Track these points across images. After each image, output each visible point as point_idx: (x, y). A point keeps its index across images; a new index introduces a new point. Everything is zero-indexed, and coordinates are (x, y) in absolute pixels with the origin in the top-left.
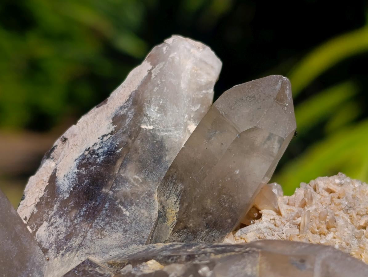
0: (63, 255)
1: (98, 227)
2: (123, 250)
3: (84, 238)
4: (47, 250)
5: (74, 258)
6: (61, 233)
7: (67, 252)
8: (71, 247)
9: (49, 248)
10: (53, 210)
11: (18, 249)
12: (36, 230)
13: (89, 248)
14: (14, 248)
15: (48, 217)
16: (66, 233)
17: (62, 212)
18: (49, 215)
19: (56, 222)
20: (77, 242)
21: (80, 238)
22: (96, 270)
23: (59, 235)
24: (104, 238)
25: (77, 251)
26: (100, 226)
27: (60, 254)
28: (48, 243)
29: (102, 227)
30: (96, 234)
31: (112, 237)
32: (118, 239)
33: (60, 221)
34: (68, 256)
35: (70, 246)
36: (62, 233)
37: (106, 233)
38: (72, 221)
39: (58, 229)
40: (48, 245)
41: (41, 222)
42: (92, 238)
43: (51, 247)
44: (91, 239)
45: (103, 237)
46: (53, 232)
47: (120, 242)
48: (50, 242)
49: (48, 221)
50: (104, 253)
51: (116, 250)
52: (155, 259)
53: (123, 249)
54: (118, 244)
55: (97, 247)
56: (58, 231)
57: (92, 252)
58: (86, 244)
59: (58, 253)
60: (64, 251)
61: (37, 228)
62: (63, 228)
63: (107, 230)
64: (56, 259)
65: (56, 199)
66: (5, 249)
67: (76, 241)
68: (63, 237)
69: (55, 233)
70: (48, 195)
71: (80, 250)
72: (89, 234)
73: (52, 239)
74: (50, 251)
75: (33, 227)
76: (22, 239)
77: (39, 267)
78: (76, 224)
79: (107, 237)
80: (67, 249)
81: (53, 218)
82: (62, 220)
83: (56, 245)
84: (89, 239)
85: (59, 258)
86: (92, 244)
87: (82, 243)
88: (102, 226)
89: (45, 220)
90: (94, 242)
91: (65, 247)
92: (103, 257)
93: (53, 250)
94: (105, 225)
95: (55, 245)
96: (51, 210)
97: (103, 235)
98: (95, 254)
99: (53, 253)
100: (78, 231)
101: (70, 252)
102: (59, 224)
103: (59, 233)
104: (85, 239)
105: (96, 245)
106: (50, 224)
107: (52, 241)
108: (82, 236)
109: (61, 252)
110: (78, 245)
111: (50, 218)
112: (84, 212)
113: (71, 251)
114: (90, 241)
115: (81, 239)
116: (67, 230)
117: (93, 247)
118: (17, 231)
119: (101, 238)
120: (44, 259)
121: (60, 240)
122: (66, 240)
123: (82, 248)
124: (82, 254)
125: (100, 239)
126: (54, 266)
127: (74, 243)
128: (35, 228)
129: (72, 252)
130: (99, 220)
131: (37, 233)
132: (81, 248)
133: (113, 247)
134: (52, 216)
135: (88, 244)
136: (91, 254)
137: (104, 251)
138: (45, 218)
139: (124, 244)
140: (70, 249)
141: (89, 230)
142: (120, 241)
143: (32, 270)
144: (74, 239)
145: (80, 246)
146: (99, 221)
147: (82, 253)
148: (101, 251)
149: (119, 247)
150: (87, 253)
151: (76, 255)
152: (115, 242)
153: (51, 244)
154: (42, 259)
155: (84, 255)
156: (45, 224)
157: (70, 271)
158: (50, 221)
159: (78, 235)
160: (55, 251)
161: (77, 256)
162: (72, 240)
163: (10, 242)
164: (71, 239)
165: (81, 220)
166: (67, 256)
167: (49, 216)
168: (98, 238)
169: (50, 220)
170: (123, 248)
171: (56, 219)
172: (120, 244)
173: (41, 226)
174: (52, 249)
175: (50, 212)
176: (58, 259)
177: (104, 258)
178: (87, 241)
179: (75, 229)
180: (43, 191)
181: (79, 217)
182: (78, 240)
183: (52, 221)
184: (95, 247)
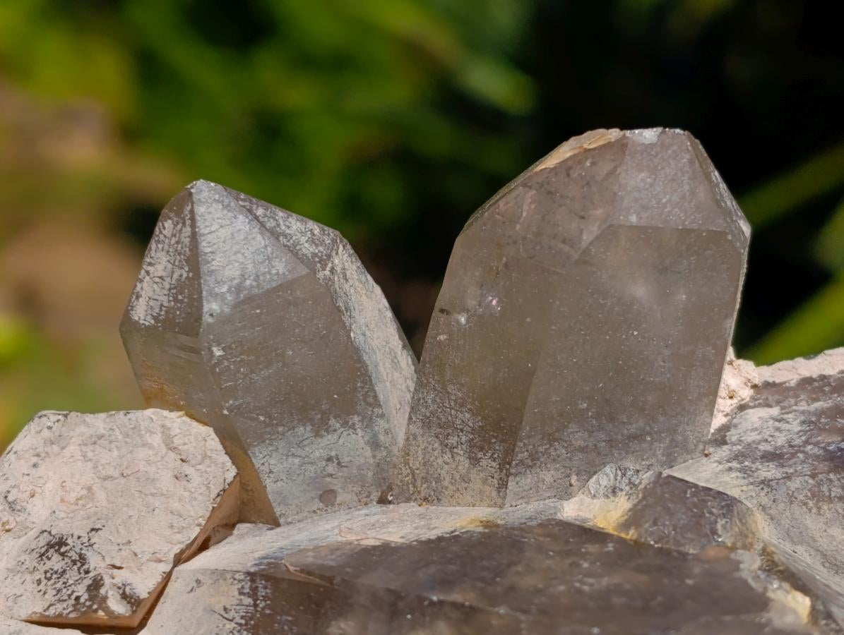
0: (730, 469)
1: (825, 488)
2: (822, 567)
3: (784, 478)
4: (725, 443)
5: (735, 487)
6: (770, 442)
7: (740, 472)
8: (753, 472)
9: (732, 443)
10: (809, 405)
11: (668, 379)
12: (754, 407)
13: (774, 501)
14: (663, 370)
15: (790, 407)
16: (776, 448)
17: (813, 419)
18: (796, 405)
19: (788, 422)
20: (768, 473)
21: (779, 473)
22: (719, 520)
23: (766, 441)
24: (814, 516)
25: (752, 484)
26: (830, 491)
27: (730, 465)
28: (738, 436)
29: (830, 494)
30: (809, 494)
31: (827, 528)
32: (835, 543)
33: (796, 427)
34: (732, 478)
35: (753, 469)
36: (773, 443)
37: (828, 511)
38: (807, 442)
39: (777, 434)
40: (734, 439)
41: (774, 404)
42: (795, 494)
43: (735, 445)
44: (793, 492)
45: (814, 510)
46: (764, 431)
47: (832, 551)
48: (742, 439)
49: (783, 412)
50: (787, 534)
51: (813, 553)
52: (812, 601)
53: (824, 566)
54: (826, 550)
55: (788, 514)
56: (771, 436)
57: (773, 512)
58: (776, 490)
59: (728, 461)
60: (738, 466)
61: (759, 405)
62: (784, 438)
63: (833, 510)
64: (716, 464)
65: (836, 395)
66: (646, 353)
67: (769, 471)
68: (766, 449)
69: (765, 433)
70: (835, 381)
71: (757, 489)
72: (798, 482)
73: (751, 436)
74: (725, 447)
75: (756, 400)
76: (693, 373)
77: (677, 446)
78: (803, 452)
79: (822, 519)
80: (746, 468)
81: (793, 413)
82: (799, 428)
83: (743, 448)
84: (788, 488)
85: (721, 467)
86: (784, 500)
87: (772, 480)
88: (832, 493)
89: (780, 406)
90: (791, 502)
91: (746, 463)
92: (780, 540)
93: (730, 450)
94: (837, 497)
95: (740, 448)
96: (807, 402)
97: (819, 508)
98: (772, 519)
99: (724, 454)
100: (791, 462)
101: (743, 475)
102: (787, 428)
103: (770, 439)
104: (782, 481)
105: (790, 509)
106: (779, 418)
107: (746, 440)
108: (787, 473)
109: (735, 464)
110: (763, 478)
111: (790, 410)
112: (836, 449)
113: (746, 475)
114: (788, 494)
115: (779, 476)
116: (783, 446)
117: (782, 506)
118: (697, 352)
119: (810, 510)
120: (701, 447)
121: (757, 448)
122: (763, 457)
123: (762, 489)
124: (751, 496)
125: (807, 508)
126: (701, 470)
127: (764, 470)
128: (757, 402)
129: (744, 478)
130: (839, 480)
131: (750, 411)
132: (762, 486)
133: (811, 543)
134: (795, 411)
135: (781, 493)
136: (765, 513)
137: (792, 534)
138: (786, 404)
139: (836, 559)
140: (748, 472)
141: (806, 475)
142: (834, 548)
143: (660, 435)
144: (771, 466)
145: (765, 483)
146: (836, 483)
147: (754, 494)
148: (787, 526)
149: (824, 555)
150: (762, 504)
151: (742, 486)
152: (825, 540)
153: (740, 441)
154: (694, 441)
155: (755, 501)
156: (775, 411)
157: (687, 482)
158: (783, 414)
159: (783, 466)
160: (730, 454)
161: (742, 491)
162: (767, 464)
163: (666, 352)
164: (767, 462)
165: (818, 453)
166: (732, 476)
167: (794, 408)
168: (805, 504)
169: (787, 413)
170: (827, 565)
171: (795, 419)
172: (830, 552)
173: (765, 408)
174: (731, 448)
175: (803, 403)
176: (717, 466)
177: (780, 543)
178: (784, 489)
179: (793, 455)
180: (838, 370)
181: (822, 447)
182: (773, 471)
183: (786, 416)
184: (785, 510)
